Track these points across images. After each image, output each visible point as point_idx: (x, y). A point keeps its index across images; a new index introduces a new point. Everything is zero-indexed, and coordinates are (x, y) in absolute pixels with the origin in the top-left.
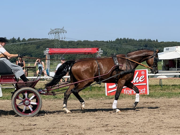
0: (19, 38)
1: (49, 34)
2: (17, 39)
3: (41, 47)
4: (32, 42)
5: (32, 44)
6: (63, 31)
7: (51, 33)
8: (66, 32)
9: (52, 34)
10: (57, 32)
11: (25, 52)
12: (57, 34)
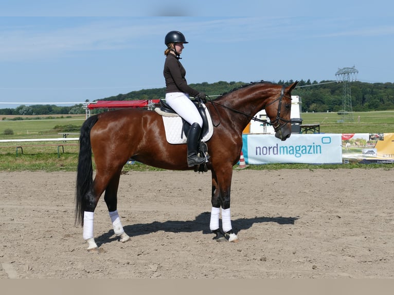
0: (309, 80)
1: (336, 75)
2: (306, 82)
3: (337, 91)
4: (325, 85)
5: (325, 87)
6: (353, 70)
7: (338, 74)
8: (358, 72)
9: (340, 75)
10: (346, 72)
11: (315, 99)
12: (346, 74)
